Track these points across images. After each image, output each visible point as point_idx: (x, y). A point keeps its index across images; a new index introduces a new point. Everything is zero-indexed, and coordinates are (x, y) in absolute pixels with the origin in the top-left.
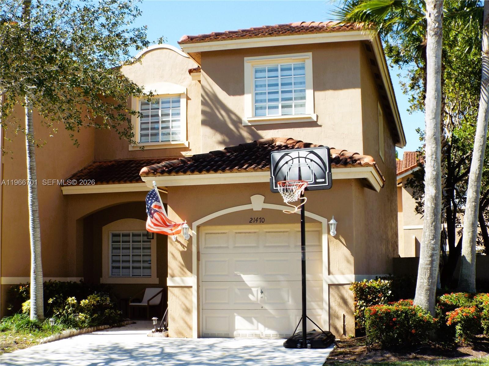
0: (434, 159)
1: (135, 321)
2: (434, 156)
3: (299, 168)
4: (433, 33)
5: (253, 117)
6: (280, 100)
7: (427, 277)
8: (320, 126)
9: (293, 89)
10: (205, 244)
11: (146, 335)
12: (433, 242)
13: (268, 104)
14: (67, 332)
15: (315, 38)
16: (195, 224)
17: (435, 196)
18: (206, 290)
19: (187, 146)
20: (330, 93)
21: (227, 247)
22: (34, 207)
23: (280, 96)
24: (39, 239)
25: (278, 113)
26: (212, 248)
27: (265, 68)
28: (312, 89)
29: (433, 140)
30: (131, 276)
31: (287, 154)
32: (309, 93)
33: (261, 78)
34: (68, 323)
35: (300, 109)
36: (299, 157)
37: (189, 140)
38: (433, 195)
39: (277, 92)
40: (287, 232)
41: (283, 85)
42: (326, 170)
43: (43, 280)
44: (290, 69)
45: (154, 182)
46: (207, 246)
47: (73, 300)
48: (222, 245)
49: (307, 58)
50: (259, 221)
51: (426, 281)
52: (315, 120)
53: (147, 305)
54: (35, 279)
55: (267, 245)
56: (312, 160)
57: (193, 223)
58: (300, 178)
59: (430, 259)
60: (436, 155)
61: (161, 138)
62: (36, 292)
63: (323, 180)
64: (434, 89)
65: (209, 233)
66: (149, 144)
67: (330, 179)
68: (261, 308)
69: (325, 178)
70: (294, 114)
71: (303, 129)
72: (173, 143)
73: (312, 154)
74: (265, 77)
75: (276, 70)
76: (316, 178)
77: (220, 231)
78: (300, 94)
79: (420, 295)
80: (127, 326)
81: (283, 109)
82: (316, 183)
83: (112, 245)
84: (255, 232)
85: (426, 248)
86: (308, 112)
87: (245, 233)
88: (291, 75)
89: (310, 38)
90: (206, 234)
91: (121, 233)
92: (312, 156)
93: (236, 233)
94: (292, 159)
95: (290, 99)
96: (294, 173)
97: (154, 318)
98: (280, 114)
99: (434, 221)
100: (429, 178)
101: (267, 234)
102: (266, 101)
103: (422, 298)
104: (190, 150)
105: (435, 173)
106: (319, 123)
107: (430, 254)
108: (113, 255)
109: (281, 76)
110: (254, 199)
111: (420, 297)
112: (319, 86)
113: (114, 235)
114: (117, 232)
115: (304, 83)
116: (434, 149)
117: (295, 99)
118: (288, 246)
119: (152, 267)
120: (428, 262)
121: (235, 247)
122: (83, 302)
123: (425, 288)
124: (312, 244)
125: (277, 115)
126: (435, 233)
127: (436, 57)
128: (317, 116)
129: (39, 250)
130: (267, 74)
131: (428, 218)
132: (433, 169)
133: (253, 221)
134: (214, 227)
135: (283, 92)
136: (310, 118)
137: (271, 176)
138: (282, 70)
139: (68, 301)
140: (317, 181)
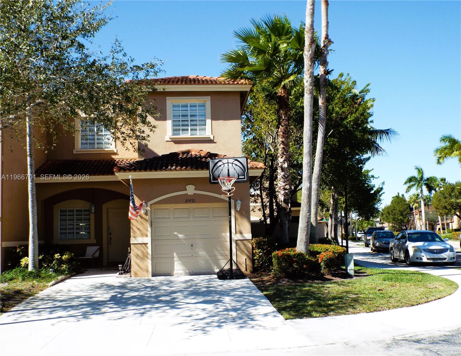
0: (309, 166)
1: (86, 269)
2: (309, 164)
3: (228, 169)
4: (309, 92)
5: (172, 135)
6: (189, 125)
7: (305, 234)
8: (216, 143)
9: (198, 119)
10: (154, 216)
11: (115, 277)
12: (308, 214)
13: (181, 128)
14: (60, 278)
15: (214, 88)
16: (149, 203)
17: (309, 187)
18: (155, 245)
19: (116, 152)
20: (221, 122)
21: (169, 218)
22: (33, 192)
23: (189, 123)
24: (36, 214)
25: (188, 134)
26: (158, 218)
27: (179, 105)
28: (210, 119)
29: (308, 155)
30: (75, 238)
31: (220, 161)
32: (209, 121)
33: (176, 111)
34: (58, 272)
35: (203, 132)
36: (228, 163)
37: (117, 148)
38: (308, 187)
39: (188, 121)
40: (207, 208)
41: (191, 116)
42: (245, 171)
43: (38, 243)
44: (196, 106)
45: (130, 176)
46: (155, 217)
47: (58, 256)
48: (166, 217)
49: (207, 101)
50: (191, 201)
51: (304, 237)
52: (213, 139)
53: (92, 257)
54: (33, 242)
55: (195, 216)
56: (236, 165)
57: (148, 203)
58: (229, 175)
59: (307, 224)
60: (310, 164)
61: (96, 146)
62: (34, 251)
63: (244, 177)
64: (309, 125)
65: (156, 209)
66: (88, 149)
67: (248, 176)
68: (191, 256)
69: (244, 176)
70: (199, 134)
71: (205, 144)
72: (106, 149)
73: (236, 161)
74: (180, 111)
75: (187, 106)
76: (239, 176)
77: (163, 208)
78: (203, 123)
79: (301, 245)
80: (85, 272)
81: (191, 131)
82: (238, 178)
83: (60, 218)
84: (187, 208)
85: (304, 217)
86: (207, 134)
87: (181, 209)
88: (197, 110)
89: (211, 88)
90: (155, 209)
91: (67, 209)
92: (236, 162)
93: (175, 209)
94: (224, 164)
95: (196, 125)
96: (225, 172)
97: (119, 265)
98: (190, 134)
99: (309, 202)
100: (306, 177)
101: (195, 209)
102: (180, 126)
103: (303, 247)
104: (118, 155)
105: (309, 174)
106: (215, 141)
107: (306, 221)
108: (60, 225)
109: (190, 110)
110: (188, 187)
111: (301, 246)
112: (214, 118)
113: (61, 211)
114: (64, 209)
115: (205, 115)
116: (309, 160)
117: (199, 126)
118: (209, 217)
119: (91, 232)
120: (306, 226)
121: (174, 218)
122: (64, 257)
123: (304, 241)
124: (223, 215)
125: (188, 135)
126: (309, 209)
127: (310, 106)
128: (214, 137)
129: (36, 222)
130: (181, 109)
131: (305, 200)
132: (308, 172)
133: (187, 201)
134: (160, 205)
135: (191, 121)
136: (210, 138)
137: (210, 174)
138: (190, 106)
139: (55, 256)
140: (240, 177)
